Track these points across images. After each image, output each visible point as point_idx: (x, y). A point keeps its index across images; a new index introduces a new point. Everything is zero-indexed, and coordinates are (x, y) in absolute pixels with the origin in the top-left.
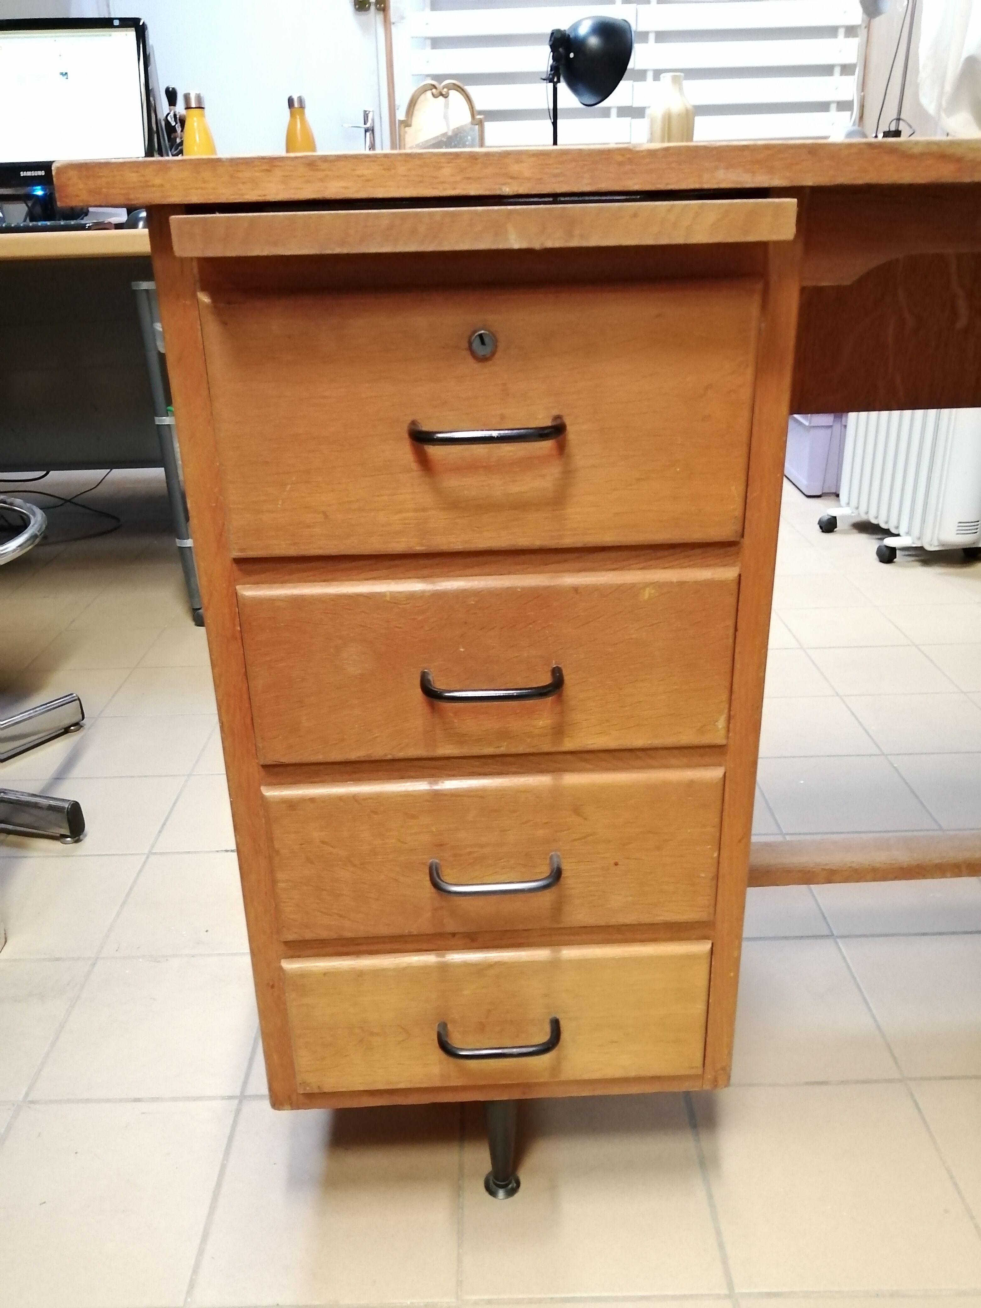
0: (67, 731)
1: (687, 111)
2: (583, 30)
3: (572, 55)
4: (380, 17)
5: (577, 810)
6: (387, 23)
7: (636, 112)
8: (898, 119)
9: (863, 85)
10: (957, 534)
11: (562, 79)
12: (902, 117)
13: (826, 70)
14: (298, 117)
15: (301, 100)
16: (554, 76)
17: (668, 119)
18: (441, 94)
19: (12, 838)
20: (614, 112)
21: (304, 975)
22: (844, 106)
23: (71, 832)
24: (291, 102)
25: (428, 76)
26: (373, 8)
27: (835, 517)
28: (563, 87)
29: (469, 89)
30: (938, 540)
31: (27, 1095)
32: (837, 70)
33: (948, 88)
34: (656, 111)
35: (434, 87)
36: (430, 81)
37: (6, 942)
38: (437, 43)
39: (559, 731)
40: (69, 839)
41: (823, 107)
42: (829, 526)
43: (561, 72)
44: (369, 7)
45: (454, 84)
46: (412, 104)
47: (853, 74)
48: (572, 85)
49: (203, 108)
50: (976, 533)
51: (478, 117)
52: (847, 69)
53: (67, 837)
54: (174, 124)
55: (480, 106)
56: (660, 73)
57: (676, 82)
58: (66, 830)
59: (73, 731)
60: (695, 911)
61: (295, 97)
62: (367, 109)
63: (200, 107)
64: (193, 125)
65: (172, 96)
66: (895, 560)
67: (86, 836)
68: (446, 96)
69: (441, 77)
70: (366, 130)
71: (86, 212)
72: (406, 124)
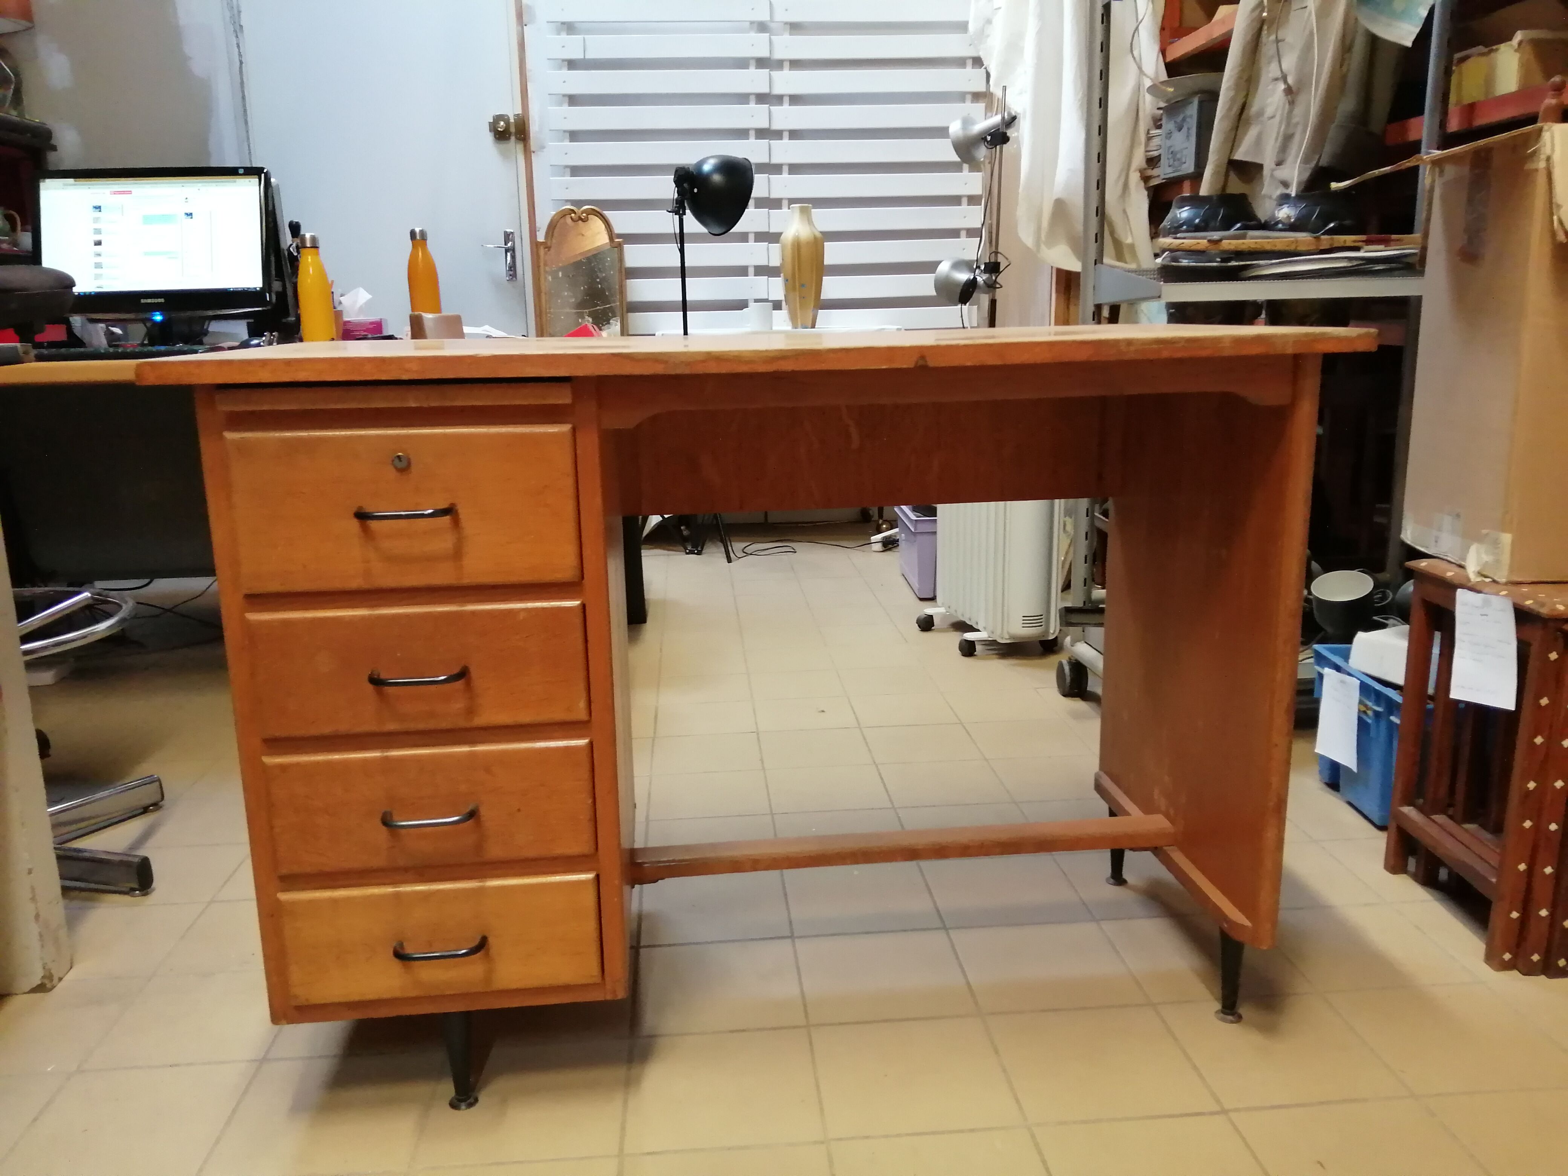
0: (145, 810)
1: (815, 238)
2: (707, 168)
3: (696, 190)
4: (520, 147)
5: (488, 770)
6: (528, 153)
8: (996, 253)
10: (1023, 627)
11: (688, 211)
12: (1000, 251)
13: (955, 200)
14: (420, 248)
15: (423, 233)
16: (679, 208)
17: (797, 245)
18: (580, 219)
19: (84, 894)
20: (751, 237)
21: (294, 903)
22: (973, 233)
23: (140, 885)
24: (413, 234)
25: (567, 201)
26: (513, 138)
27: (932, 616)
28: (689, 218)
29: (608, 214)
30: (1008, 633)
32: (965, 201)
33: (1045, 223)
34: (788, 237)
35: (573, 211)
36: (569, 207)
37: (71, 968)
38: (576, 171)
39: (470, 711)
40: (137, 892)
42: (926, 624)
43: (686, 205)
44: (510, 136)
45: (593, 210)
46: (552, 226)
47: (981, 205)
48: (699, 216)
49: (317, 247)
50: (1041, 626)
51: (617, 240)
52: (973, 200)
53: (135, 890)
54: (295, 254)
55: (618, 229)
56: (792, 201)
57: (805, 212)
58: (135, 885)
59: (152, 811)
60: (580, 845)
61: (417, 230)
62: (508, 230)
63: (315, 246)
64: (308, 262)
65: (295, 229)
66: (975, 653)
67: (154, 890)
68: (585, 220)
69: (579, 203)
70: (507, 251)
71: (206, 333)
72: (546, 245)
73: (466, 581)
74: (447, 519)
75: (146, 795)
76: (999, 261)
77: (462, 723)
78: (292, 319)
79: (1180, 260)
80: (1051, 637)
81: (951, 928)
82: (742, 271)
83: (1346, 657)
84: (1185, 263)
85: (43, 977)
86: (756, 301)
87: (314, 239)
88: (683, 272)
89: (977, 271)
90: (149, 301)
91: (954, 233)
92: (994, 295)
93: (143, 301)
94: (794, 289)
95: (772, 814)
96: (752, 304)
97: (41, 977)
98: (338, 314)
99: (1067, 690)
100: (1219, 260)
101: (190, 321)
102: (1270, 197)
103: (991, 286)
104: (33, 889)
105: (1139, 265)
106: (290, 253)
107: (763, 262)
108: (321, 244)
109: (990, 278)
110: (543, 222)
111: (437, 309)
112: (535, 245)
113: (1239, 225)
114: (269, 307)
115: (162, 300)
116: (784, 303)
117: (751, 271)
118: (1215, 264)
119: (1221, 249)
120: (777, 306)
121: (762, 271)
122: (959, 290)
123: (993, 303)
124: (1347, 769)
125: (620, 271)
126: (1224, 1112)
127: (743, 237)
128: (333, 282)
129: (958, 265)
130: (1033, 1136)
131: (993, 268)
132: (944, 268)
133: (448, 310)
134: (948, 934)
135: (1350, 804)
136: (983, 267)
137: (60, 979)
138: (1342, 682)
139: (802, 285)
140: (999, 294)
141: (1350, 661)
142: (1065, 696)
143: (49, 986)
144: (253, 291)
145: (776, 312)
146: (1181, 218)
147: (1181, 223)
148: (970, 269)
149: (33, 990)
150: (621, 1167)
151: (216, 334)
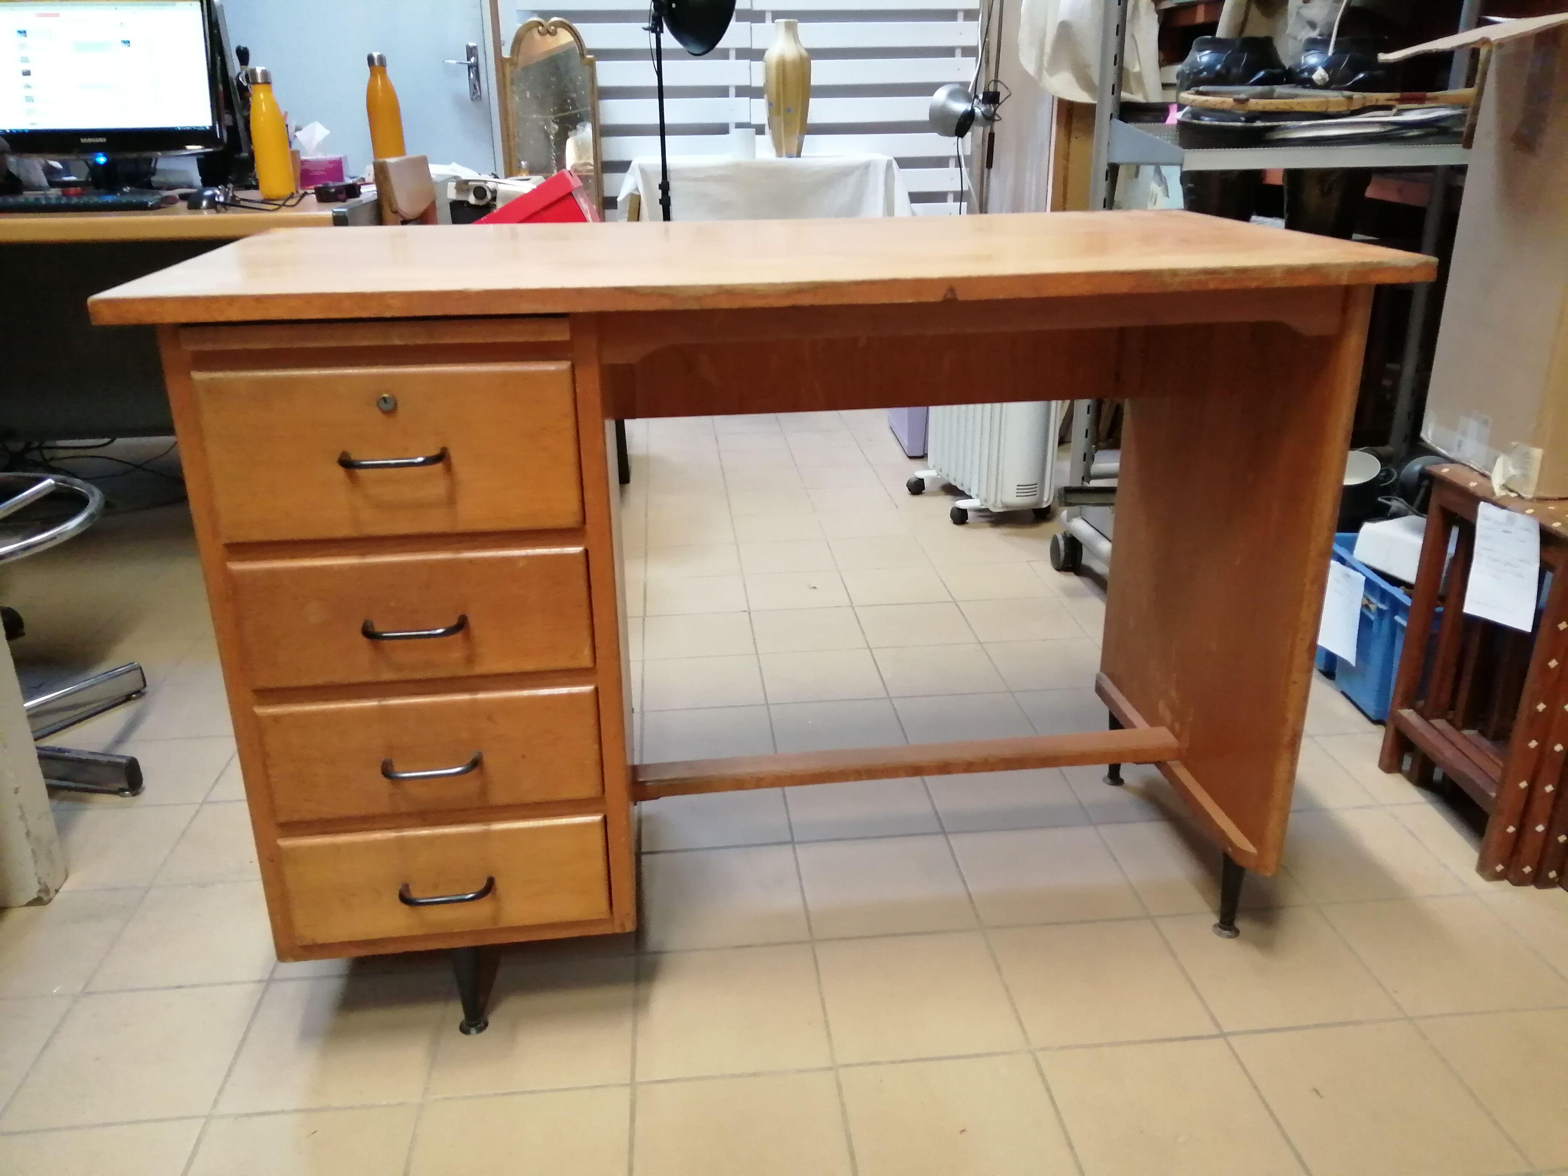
0: (128, 698)
1: (802, 58)
3: (674, 5)
5: (490, 718)
7: (756, 55)
8: (996, 81)
9: (986, 33)
10: (1017, 496)
11: (665, 28)
12: (999, 79)
13: (950, 15)
14: (379, 76)
15: (382, 59)
16: (656, 25)
17: (782, 65)
18: (549, 32)
19: (73, 794)
20: (732, 54)
21: (294, 849)
22: (968, 51)
23: (129, 784)
24: (370, 59)
25: (534, 13)
27: (923, 480)
28: (667, 34)
29: (577, 26)
30: (1001, 502)
31: (85, 987)
32: (961, 15)
33: (1048, 49)
34: (773, 55)
35: (540, 24)
36: (536, 19)
37: (67, 877)
39: (470, 660)
40: (127, 793)
41: (948, 52)
42: (917, 487)
43: (663, 21)
45: (562, 22)
46: (518, 41)
47: (977, 20)
48: (677, 33)
49: (270, 84)
50: (1036, 494)
51: (589, 56)
52: (970, 15)
53: (124, 789)
54: (245, 84)
55: (590, 43)
56: (777, 15)
57: (791, 28)
58: (124, 785)
59: (135, 699)
60: (587, 789)
61: (375, 55)
62: (471, 44)
63: (267, 82)
64: (259, 98)
65: (243, 55)
66: (967, 521)
67: (143, 789)
68: (554, 33)
69: (546, 14)
70: (470, 67)
71: (153, 172)
72: (512, 62)
73: (461, 528)
74: (439, 466)
75: (129, 683)
76: (998, 90)
77: (462, 672)
78: (245, 154)
79: (1202, 117)
80: (1045, 506)
81: (951, 833)
82: (721, 92)
83: (1350, 546)
84: (1206, 121)
85: (39, 891)
86: (739, 126)
87: (265, 74)
88: (661, 93)
89: (976, 101)
90: (90, 140)
92: (992, 129)
93: (83, 140)
94: (779, 114)
95: (767, 705)
96: (733, 130)
97: (37, 891)
98: (295, 154)
99: (1061, 564)
100: (1243, 119)
101: (136, 161)
102: (1295, 38)
103: (990, 118)
104: (21, 807)
105: (1145, 97)
106: (239, 82)
107: (745, 82)
108: (274, 78)
109: (987, 111)
110: (508, 35)
111: (400, 150)
112: (501, 62)
113: (1262, 73)
114: (220, 148)
115: (102, 140)
116: (767, 128)
117: (732, 91)
118: (1239, 124)
119: (1247, 109)
120: (760, 130)
121: (743, 91)
122: (956, 122)
123: (992, 136)
124: (1345, 662)
125: (592, 92)
126: (1222, 1035)
127: (725, 55)
128: (286, 113)
129: (955, 93)
130: (1037, 1062)
131: (992, 98)
132: (941, 96)
133: (412, 151)
134: (948, 841)
135: (1343, 693)
136: (981, 97)
137: (57, 891)
138: (1348, 576)
139: (788, 110)
140: (999, 128)
141: (1355, 552)
142: (1058, 570)
143: (46, 898)
144: (203, 129)
145: (759, 137)
146: (1201, 64)
147: (1201, 72)
148: (970, 99)
149: (31, 904)
150: (633, 1094)
151: (165, 172)
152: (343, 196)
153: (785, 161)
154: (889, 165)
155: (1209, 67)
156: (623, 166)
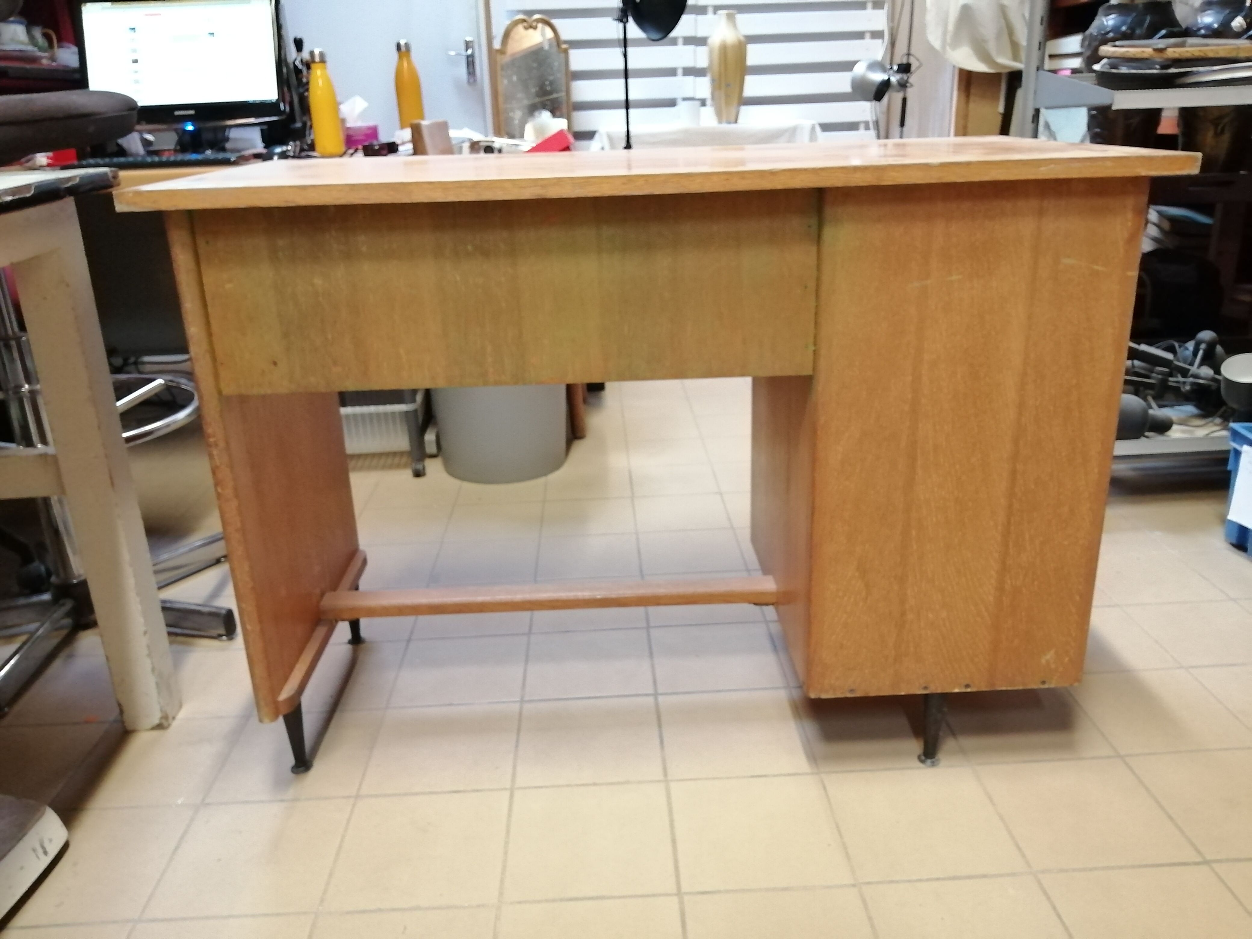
1: (739, 41)
3: (638, 1)
7: (699, 41)
8: (909, 54)
9: (892, 17)
11: (630, 19)
12: (911, 53)
14: (405, 59)
15: (407, 45)
16: (623, 16)
17: (724, 49)
18: (531, 27)
19: (179, 638)
20: (680, 41)
22: (876, 35)
23: (226, 633)
24: (398, 46)
25: (519, 12)
28: (631, 24)
29: (555, 22)
31: (203, 800)
34: (715, 41)
35: (525, 20)
36: (521, 16)
37: (181, 707)
40: (225, 638)
43: (629, 13)
45: (542, 18)
46: (507, 35)
48: (640, 23)
51: (564, 46)
52: (877, 5)
53: (223, 636)
54: (300, 68)
55: (566, 35)
56: (717, 8)
57: (731, 18)
58: (222, 631)
61: (402, 42)
62: (469, 39)
63: (323, 61)
64: (317, 76)
65: (299, 44)
67: (238, 634)
68: (535, 28)
69: (530, 13)
70: (468, 57)
71: (227, 139)
72: (502, 52)
75: (219, 549)
76: (910, 62)
78: (298, 125)
79: (1120, 67)
82: (671, 72)
84: (1124, 70)
85: (162, 718)
86: (685, 99)
87: (322, 55)
88: (626, 74)
89: (891, 72)
90: (183, 113)
91: (859, 35)
92: (905, 94)
93: (177, 113)
94: (720, 88)
96: (680, 102)
97: (159, 718)
98: (342, 123)
100: (1158, 67)
101: (215, 130)
103: (903, 85)
104: (148, 647)
106: (295, 66)
107: (689, 64)
108: (328, 59)
109: (902, 79)
110: (498, 31)
112: (492, 52)
113: (1163, 32)
114: (283, 117)
115: (192, 112)
116: (709, 102)
117: (680, 72)
118: (1155, 71)
119: (1165, 56)
120: (703, 103)
121: (689, 72)
122: (874, 89)
123: (904, 100)
125: (566, 75)
126: (1206, 862)
127: (674, 42)
128: (336, 90)
129: (874, 66)
130: (1040, 883)
131: (905, 69)
132: (860, 70)
133: (434, 117)
136: (896, 68)
137: (174, 718)
139: (728, 85)
140: (911, 93)
143: (165, 724)
144: (270, 102)
145: (703, 109)
146: (1107, 26)
147: (1108, 33)
148: (884, 70)
149: (154, 728)
150: (681, 903)
151: (236, 140)
152: (385, 152)
153: (725, 127)
154: (813, 128)
155: (1115, 29)
156: (589, 135)
